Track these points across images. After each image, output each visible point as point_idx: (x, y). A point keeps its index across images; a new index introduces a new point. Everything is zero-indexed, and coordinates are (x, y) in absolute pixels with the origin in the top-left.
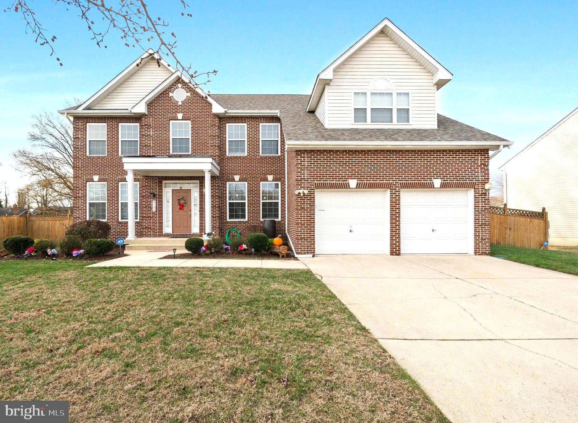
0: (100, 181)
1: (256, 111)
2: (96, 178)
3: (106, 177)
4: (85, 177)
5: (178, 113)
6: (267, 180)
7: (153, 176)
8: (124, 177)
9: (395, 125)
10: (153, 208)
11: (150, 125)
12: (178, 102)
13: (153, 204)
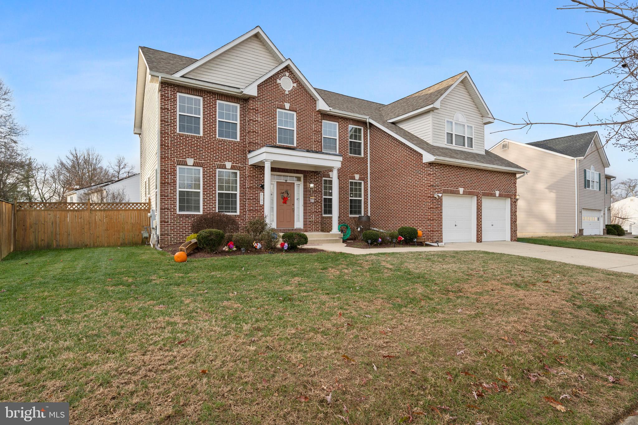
0: (195, 166)
1: (352, 114)
2: (190, 161)
3: (203, 161)
4: (176, 159)
5: (286, 102)
6: (354, 179)
7: (260, 166)
8: (224, 163)
9: (466, 149)
10: (261, 201)
11: (258, 110)
12: (285, 90)
13: (261, 196)
